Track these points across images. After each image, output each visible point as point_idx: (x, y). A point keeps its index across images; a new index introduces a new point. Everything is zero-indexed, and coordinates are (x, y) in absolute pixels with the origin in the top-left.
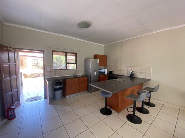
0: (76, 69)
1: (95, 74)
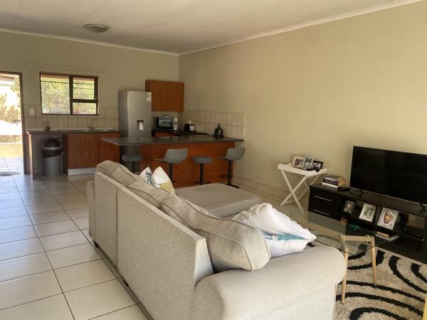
0: (97, 115)
1: (141, 128)
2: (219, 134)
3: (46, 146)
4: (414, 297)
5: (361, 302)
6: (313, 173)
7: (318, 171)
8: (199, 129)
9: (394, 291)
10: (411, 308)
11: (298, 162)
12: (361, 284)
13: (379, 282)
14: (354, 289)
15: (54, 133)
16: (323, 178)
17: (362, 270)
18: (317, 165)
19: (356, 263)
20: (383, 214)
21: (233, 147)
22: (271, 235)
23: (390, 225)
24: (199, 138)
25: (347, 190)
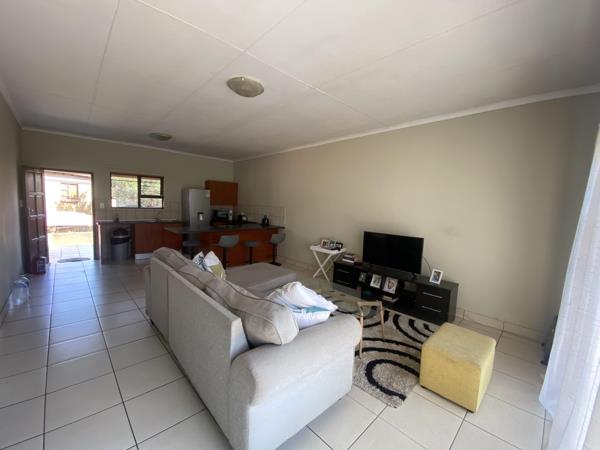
0: (163, 208)
1: (201, 218)
2: (265, 222)
3: (115, 235)
4: (412, 347)
5: (374, 355)
6: (336, 252)
7: (339, 250)
8: (250, 219)
9: (397, 343)
10: (411, 357)
11: (325, 243)
12: (374, 340)
13: (386, 337)
14: (368, 344)
15: (122, 223)
16: (343, 255)
17: (374, 328)
18: (338, 246)
19: (369, 322)
20: (387, 282)
21: (276, 233)
22: (300, 308)
23: (392, 291)
24: (250, 226)
25: (360, 264)
